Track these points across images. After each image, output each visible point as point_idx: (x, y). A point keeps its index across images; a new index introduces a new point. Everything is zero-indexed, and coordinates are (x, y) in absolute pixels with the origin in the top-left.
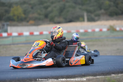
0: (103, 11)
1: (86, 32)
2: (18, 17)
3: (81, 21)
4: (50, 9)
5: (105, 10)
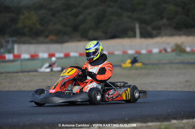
0: (165, 21)
2: (31, 29)
3: (130, 37)
4: (81, 17)
5: (168, 19)
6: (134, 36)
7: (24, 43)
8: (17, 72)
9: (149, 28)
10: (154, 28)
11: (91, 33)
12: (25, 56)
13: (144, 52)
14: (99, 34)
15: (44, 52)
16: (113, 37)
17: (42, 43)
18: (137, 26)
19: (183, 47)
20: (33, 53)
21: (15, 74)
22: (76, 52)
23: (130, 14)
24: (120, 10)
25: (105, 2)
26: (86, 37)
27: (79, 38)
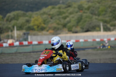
1: (102, 41)
2: (38, 27)
3: (97, 31)
4: (68, 19)
6: (100, 30)
7: (34, 35)
8: (30, 52)
9: (109, 26)
10: (112, 26)
11: (74, 29)
12: (35, 43)
13: (105, 40)
14: (78, 29)
15: (46, 40)
16: (87, 31)
17: (45, 35)
18: (101, 24)
20: (39, 41)
21: (29, 54)
22: (65, 40)
23: (97, 17)
24: (91, 15)
25: (82, 10)
26: (71, 31)
27: (67, 31)
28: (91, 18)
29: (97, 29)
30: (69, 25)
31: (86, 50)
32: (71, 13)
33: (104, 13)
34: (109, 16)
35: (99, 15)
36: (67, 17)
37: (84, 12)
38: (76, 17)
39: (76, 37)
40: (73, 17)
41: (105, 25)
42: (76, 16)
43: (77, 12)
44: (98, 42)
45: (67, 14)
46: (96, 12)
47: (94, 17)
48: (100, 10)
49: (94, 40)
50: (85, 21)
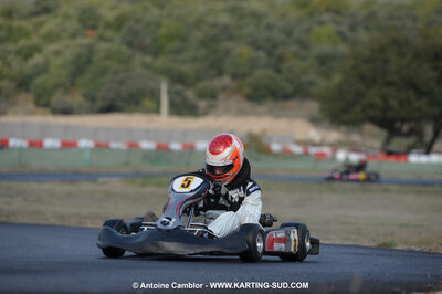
0: (226, 80)
1: (162, 148)
3: (148, 111)
4: (37, 59)
5: (234, 76)
6: (157, 111)
9: (190, 95)
10: (201, 95)
11: (58, 98)
13: (176, 146)
14: (76, 99)
16: (109, 109)
18: (164, 87)
19: (265, 141)
23: (148, 59)
24: (125, 50)
25: (94, 28)
26: (47, 105)
27: (31, 106)
28: (128, 60)
29: (147, 103)
30: (40, 80)
31: (102, 180)
32: (50, 38)
33: (176, 44)
34: (194, 60)
35: (156, 53)
36: (37, 49)
37: (102, 38)
38: (68, 55)
39: (67, 128)
40: (57, 53)
41: (178, 93)
42: (69, 49)
43: (73, 36)
44: (147, 155)
45: (35, 40)
46: (148, 41)
47: (139, 58)
48: (163, 31)
49: (133, 146)
50: (103, 72)
